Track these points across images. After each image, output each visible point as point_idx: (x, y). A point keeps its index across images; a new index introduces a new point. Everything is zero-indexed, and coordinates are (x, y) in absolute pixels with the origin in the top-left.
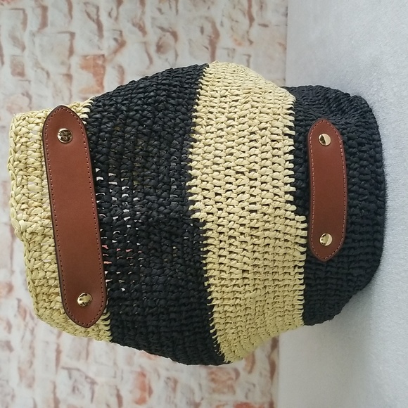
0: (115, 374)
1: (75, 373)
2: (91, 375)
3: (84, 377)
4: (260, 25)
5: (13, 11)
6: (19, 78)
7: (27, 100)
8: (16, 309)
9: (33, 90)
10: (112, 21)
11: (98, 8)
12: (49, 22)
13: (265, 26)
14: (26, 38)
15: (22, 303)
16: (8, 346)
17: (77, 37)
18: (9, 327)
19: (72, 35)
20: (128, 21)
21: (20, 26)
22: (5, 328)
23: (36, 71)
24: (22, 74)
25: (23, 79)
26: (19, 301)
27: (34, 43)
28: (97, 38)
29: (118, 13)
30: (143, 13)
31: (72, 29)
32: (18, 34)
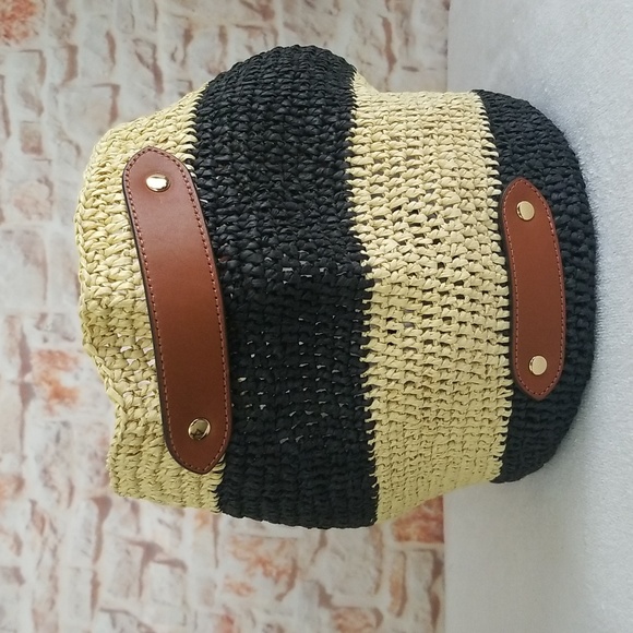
0: (185, 617)
1: (121, 619)
2: (147, 620)
3: (136, 625)
4: (405, 68)
5: (25, 54)
6: (34, 156)
7: (45, 189)
8: (28, 516)
9: (55, 174)
10: (176, 66)
11: (154, 48)
12: (79, 70)
13: (413, 69)
14: (44, 95)
15: (38, 508)
16: (16, 576)
17: (123, 92)
18: (18, 545)
19: (116, 89)
20: (201, 67)
21: (35, 77)
22: (11, 548)
23: (59, 145)
24: (38, 150)
25: (40, 157)
26: (34, 503)
27: (56, 102)
28: (153, 93)
29: (185, 55)
30: (224, 53)
31: (115, 80)
32: (32, 89)
